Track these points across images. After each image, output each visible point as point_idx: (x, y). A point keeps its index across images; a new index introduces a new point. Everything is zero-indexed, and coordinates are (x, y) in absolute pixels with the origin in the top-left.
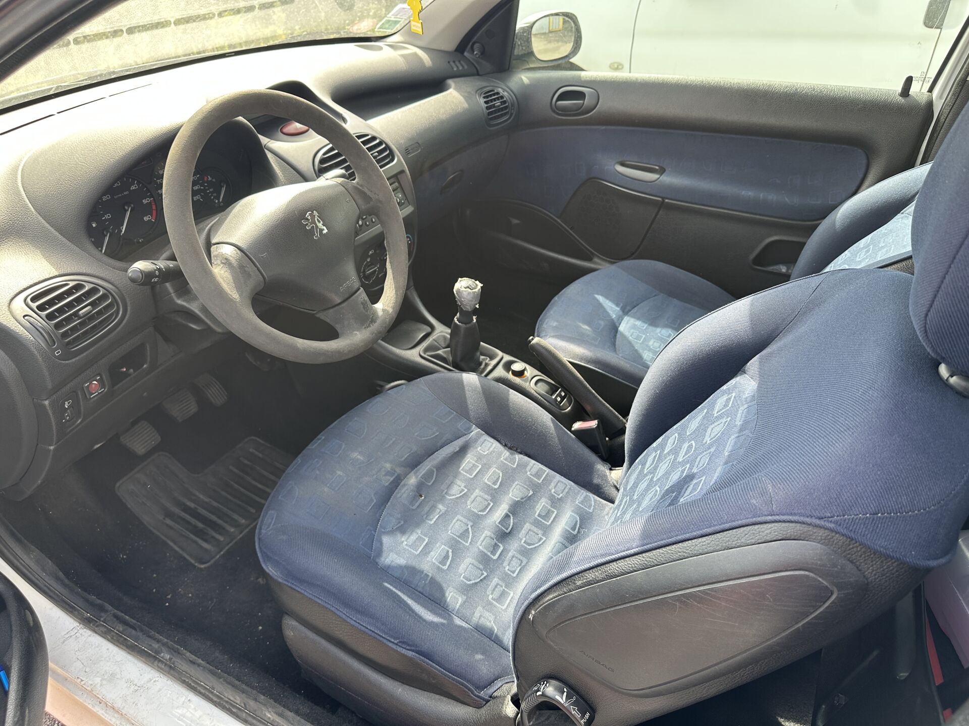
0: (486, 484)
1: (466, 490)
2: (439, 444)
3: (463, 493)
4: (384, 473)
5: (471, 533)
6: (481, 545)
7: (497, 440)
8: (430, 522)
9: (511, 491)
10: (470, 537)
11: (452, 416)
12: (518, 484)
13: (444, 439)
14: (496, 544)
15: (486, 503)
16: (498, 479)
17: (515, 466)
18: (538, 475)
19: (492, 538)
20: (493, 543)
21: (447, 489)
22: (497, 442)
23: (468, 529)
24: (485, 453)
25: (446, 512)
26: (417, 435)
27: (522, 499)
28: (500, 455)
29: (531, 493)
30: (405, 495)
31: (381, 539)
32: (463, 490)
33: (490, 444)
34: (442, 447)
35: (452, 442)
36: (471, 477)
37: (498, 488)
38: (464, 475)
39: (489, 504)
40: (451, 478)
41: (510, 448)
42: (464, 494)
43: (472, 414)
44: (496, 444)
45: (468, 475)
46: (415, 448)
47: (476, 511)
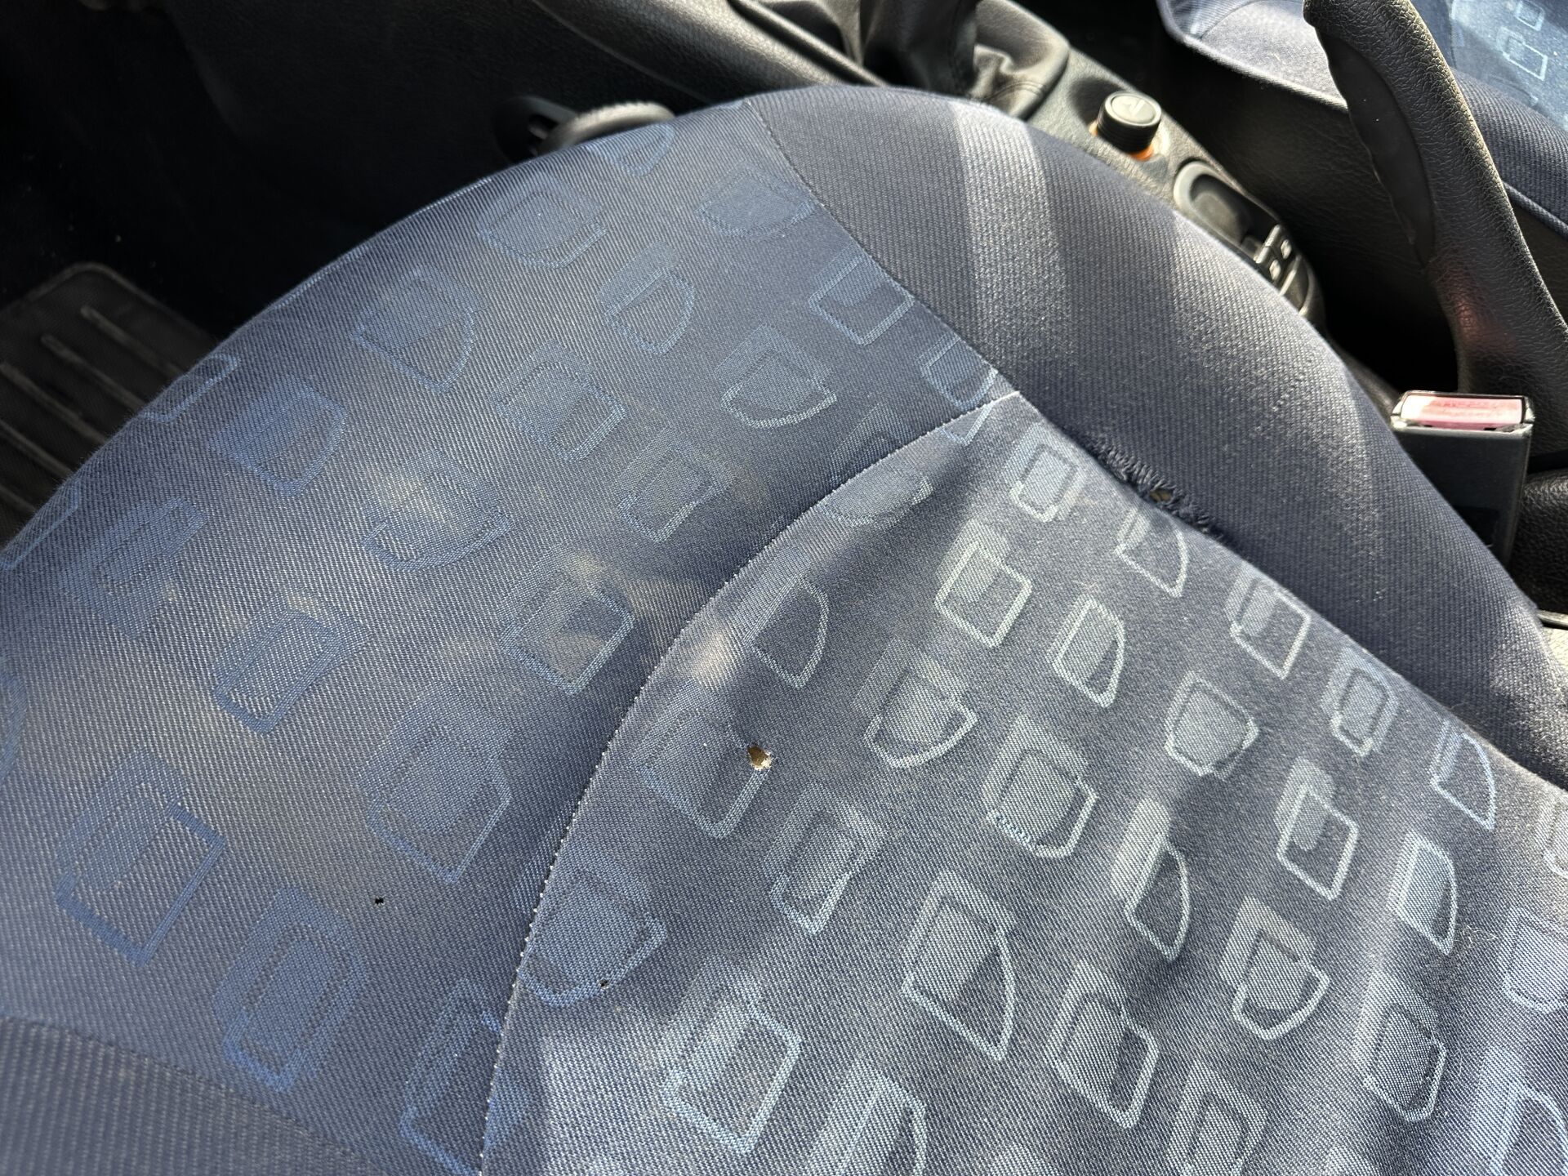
0: (1059, 681)
1: (971, 719)
2: (839, 457)
3: (960, 734)
4: (560, 616)
5: (1009, 977)
6: (1062, 1055)
7: (1093, 453)
8: (804, 922)
9: (1169, 724)
10: (1010, 1009)
11: (899, 312)
12: (1194, 688)
13: (862, 429)
14: (1128, 1036)
15: (1068, 793)
16: (1109, 657)
17: (1177, 591)
18: (1273, 639)
19: (1109, 1005)
20: (1116, 1036)
21: (883, 709)
22: (1091, 463)
23: (996, 952)
24: (1046, 518)
25: (886, 856)
26: (736, 402)
27: (1220, 765)
28: (1108, 526)
29: (1253, 733)
30: (672, 752)
31: (536, 1063)
32: (956, 720)
33: (1062, 470)
34: (849, 472)
35: (895, 445)
36: (992, 642)
37: (1116, 706)
38: (957, 632)
39: (1079, 799)
40: (896, 646)
41: (1150, 497)
42: (963, 742)
43: (990, 311)
44: (1086, 471)
45: (975, 633)
46: (723, 475)
47: (1023, 840)
